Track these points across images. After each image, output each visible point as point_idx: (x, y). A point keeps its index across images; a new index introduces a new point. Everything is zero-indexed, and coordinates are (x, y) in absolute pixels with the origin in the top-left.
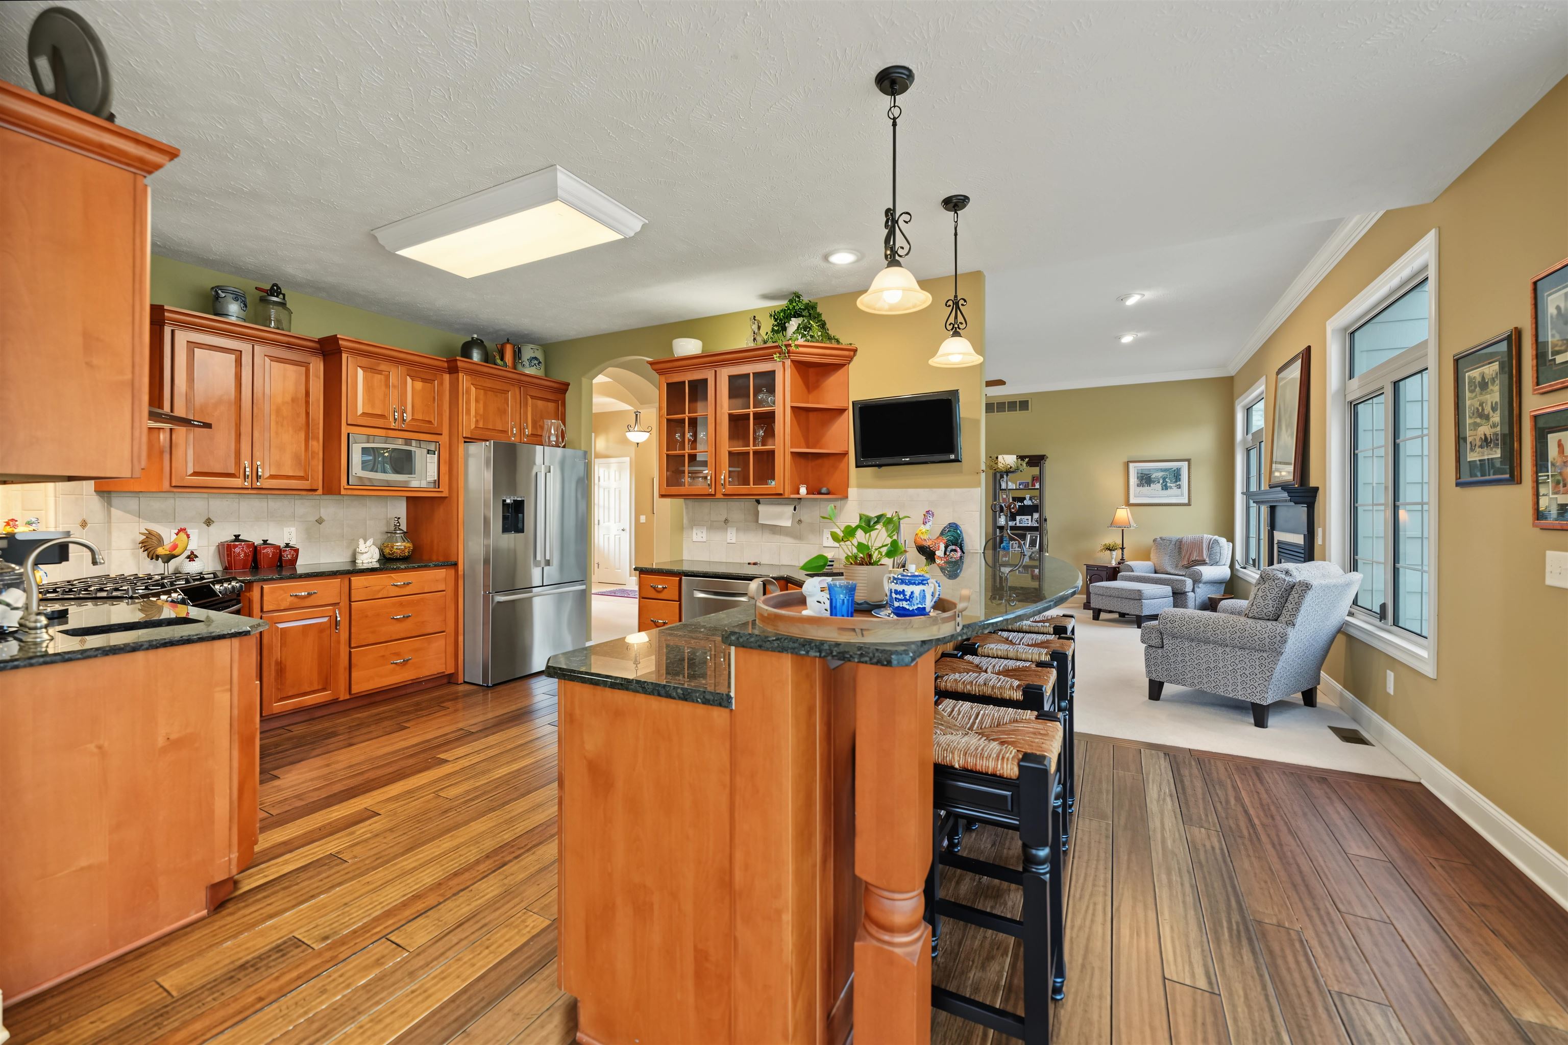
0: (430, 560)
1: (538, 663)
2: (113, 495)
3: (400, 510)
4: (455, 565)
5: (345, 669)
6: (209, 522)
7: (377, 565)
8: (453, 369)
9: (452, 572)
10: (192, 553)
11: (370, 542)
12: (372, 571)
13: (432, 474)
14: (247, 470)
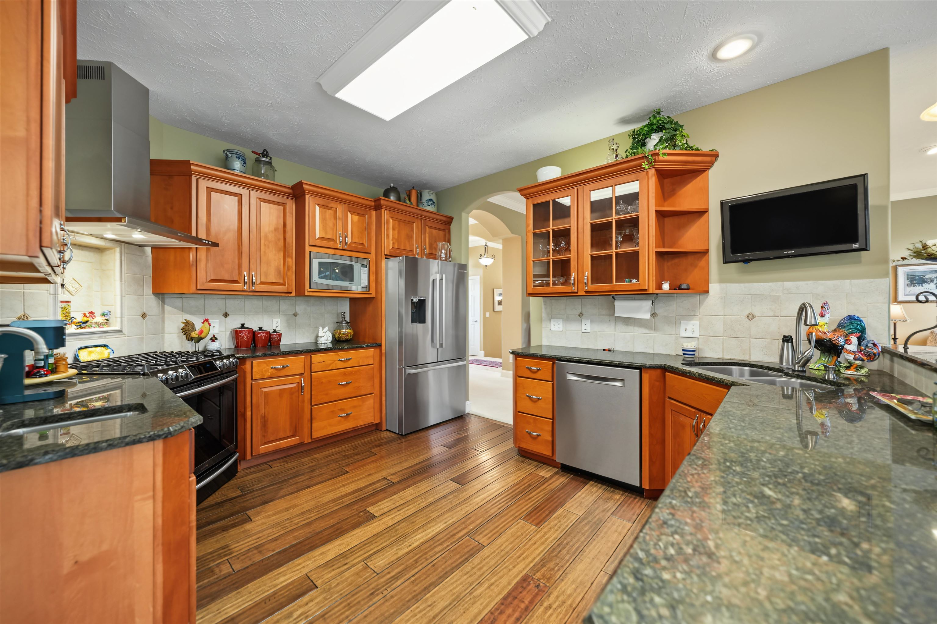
0: (365, 343)
1: (433, 418)
2: (166, 296)
3: (346, 307)
4: (380, 346)
5: (308, 421)
6: (226, 315)
7: (330, 346)
8: (378, 207)
9: (378, 351)
10: (214, 336)
11: (326, 329)
12: (326, 350)
13: (365, 282)
14: (246, 278)
